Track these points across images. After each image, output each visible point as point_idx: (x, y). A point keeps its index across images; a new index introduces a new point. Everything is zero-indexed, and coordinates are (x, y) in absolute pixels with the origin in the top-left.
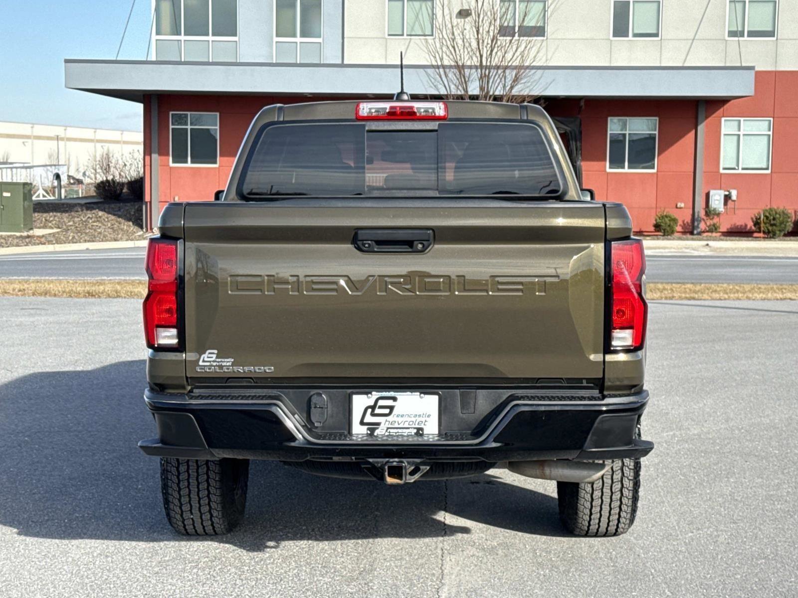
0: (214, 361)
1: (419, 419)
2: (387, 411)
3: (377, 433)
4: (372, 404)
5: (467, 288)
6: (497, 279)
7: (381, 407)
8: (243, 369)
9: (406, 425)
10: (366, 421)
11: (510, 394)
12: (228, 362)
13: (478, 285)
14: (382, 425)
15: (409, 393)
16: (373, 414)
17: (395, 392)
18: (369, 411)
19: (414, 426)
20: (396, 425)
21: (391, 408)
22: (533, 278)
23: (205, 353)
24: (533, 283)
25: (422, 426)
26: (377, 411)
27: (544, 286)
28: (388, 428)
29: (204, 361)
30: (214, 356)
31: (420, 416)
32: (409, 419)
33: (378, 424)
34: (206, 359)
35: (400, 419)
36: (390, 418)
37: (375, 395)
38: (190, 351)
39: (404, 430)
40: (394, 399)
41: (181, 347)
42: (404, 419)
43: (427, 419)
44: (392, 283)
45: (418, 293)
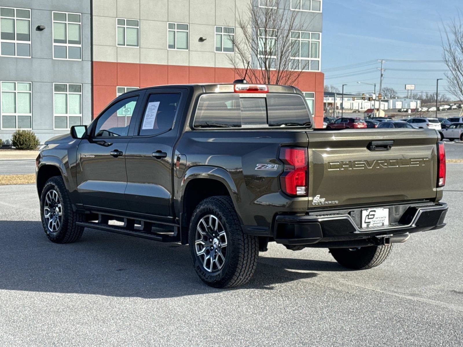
0: (319, 200)
1: (383, 219)
2: (372, 217)
3: (370, 226)
4: (368, 214)
5: (403, 164)
6: (411, 160)
7: (371, 215)
8: (328, 203)
9: (379, 222)
10: (366, 221)
11: (409, 206)
12: (323, 200)
15: (380, 208)
16: (369, 218)
17: (375, 208)
18: (367, 217)
19: (381, 222)
20: (376, 222)
21: (374, 215)
23: (315, 196)
25: (383, 222)
26: (370, 217)
27: (424, 162)
28: (373, 224)
29: (315, 200)
30: (319, 198)
33: (370, 222)
34: (316, 199)
35: (377, 220)
36: (374, 219)
38: (310, 196)
39: (378, 224)
40: (375, 211)
41: (306, 195)
43: (385, 219)
44: (381, 163)
45: (388, 167)
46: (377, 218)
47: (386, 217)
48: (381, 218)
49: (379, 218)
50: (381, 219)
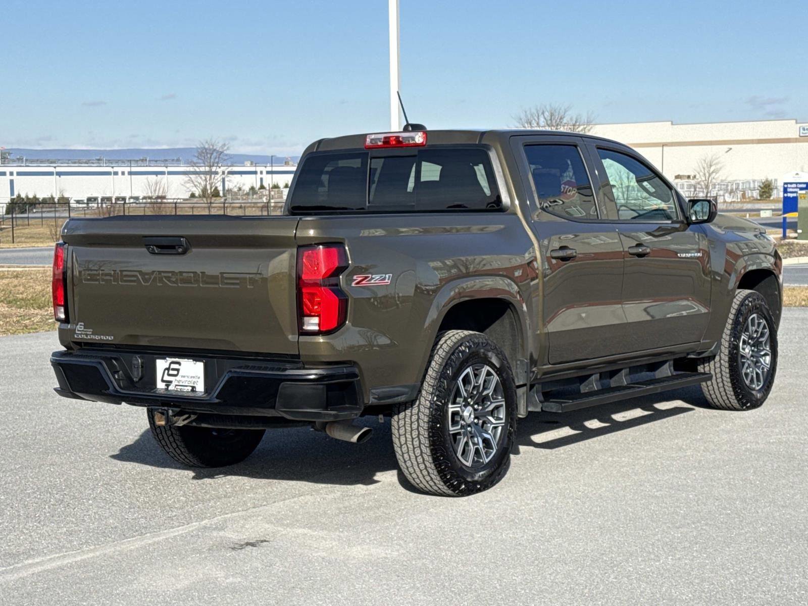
0: (83, 331)
1: (194, 380)
2: (175, 372)
3: (170, 388)
4: (168, 367)
5: (207, 281)
6: (225, 275)
7: (173, 369)
8: (98, 338)
10: (164, 379)
12: (89, 331)
13: (213, 279)
14: (173, 383)
15: (186, 360)
16: (169, 375)
17: (179, 358)
18: (166, 371)
19: (190, 385)
20: (181, 384)
21: (178, 370)
22: (246, 275)
23: (78, 324)
24: (245, 279)
25: (195, 385)
26: (171, 372)
27: (252, 281)
28: (176, 385)
30: (84, 327)
31: (194, 377)
32: (188, 380)
33: (171, 382)
34: (79, 329)
35: (183, 379)
36: (178, 378)
37: (169, 360)
38: (71, 323)
39: (185, 388)
40: (179, 363)
41: (67, 320)
42: (186, 379)
43: (198, 380)
44: (165, 277)
45: (179, 285)
46: (184, 377)
47: (199, 378)
48: (191, 377)
49: (188, 377)
50: (190, 380)
